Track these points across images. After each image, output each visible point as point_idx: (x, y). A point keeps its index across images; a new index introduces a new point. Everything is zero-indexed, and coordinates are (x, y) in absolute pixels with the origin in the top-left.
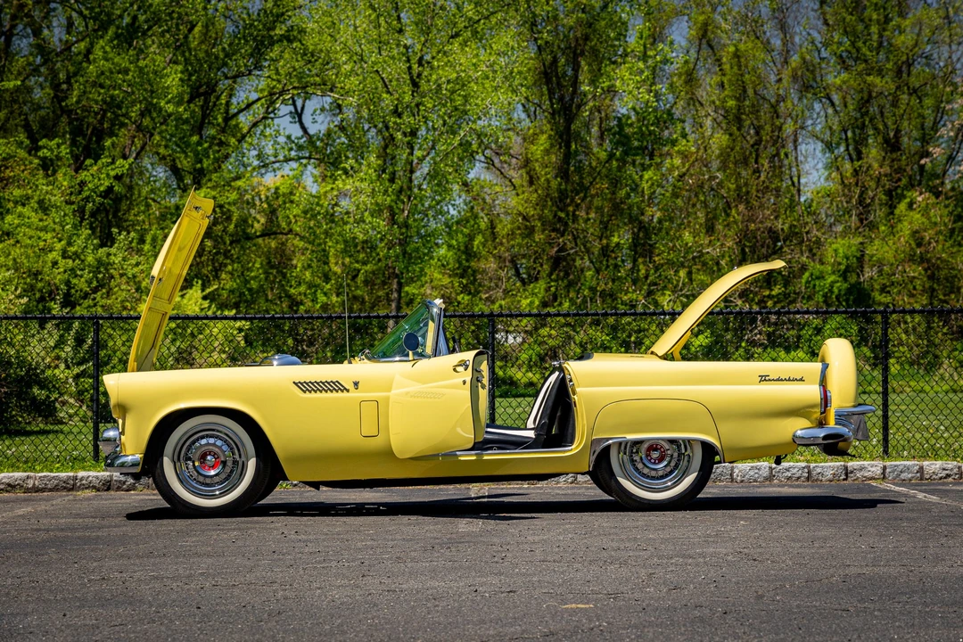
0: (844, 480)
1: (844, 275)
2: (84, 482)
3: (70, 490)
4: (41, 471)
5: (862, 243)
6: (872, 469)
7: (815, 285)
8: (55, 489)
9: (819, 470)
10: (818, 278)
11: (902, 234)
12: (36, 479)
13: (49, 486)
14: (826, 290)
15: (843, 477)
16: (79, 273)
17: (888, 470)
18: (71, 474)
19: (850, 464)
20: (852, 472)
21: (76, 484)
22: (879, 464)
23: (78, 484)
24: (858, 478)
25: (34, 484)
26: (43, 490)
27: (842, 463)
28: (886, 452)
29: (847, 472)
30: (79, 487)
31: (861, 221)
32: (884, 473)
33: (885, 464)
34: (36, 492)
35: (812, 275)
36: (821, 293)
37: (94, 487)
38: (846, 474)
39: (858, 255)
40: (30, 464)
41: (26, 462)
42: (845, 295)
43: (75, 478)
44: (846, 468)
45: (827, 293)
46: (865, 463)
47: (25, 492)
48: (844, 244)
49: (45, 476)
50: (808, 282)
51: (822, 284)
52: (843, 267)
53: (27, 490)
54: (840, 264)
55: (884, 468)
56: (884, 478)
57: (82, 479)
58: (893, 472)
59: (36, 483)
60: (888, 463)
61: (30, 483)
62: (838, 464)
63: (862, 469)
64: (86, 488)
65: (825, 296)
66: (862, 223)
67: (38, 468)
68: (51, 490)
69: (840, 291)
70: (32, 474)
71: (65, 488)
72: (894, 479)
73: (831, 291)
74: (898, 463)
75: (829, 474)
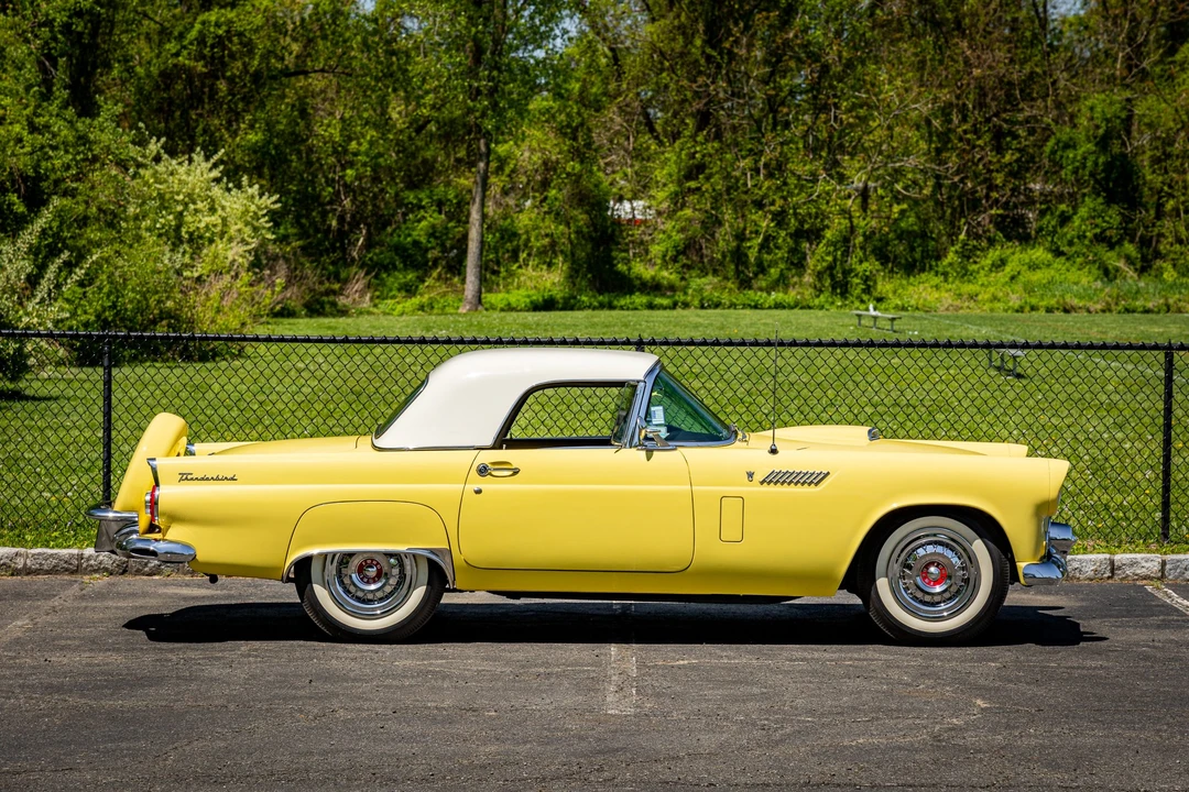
0: (1109, 578)
1: (1103, 143)
2: (92, 562)
3: (73, 572)
4: (35, 544)
5: (1128, 100)
6: (1147, 565)
7: (1062, 157)
8: (53, 571)
9: (1076, 565)
10: (1067, 146)
11: (1184, 87)
12: (27, 557)
13: (45, 567)
14: (1077, 164)
15: (1108, 574)
16: (50, 153)
17: (1168, 567)
18: (75, 551)
19: (1117, 557)
20: (1119, 568)
21: (82, 564)
22: (1158, 558)
23: (84, 565)
24: (1128, 576)
25: (25, 564)
26: (37, 572)
27: (1108, 556)
28: (1165, 536)
29: (1113, 568)
30: (86, 569)
31: (1130, 68)
32: (1162, 570)
33: (1165, 557)
34: (28, 574)
35: (1058, 141)
36: (1070, 167)
37: (106, 569)
38: (1112, 571)
39: (1124, 115)
40: (17, 532)
41: (12, 529)
42: (1103, 171)
43: (81, 557)
44: (1112, 562)
45: (1078, 168)
46: (1138, 556)
47: (12, 575)
48: (1104, 101)
49: (39, 554)
50: (1053, 152)
51: (1071, 155)
52: (1101, 131)
53: (15, 572)
54: (1098, 127)
55: (1164, 563)
56: (1162, 577)
57: (88, 559)
58: (1175, 569)
59: (28, 561)
60: (1169, 557)
61: (20, 563)
62: (1102, 556)
63: (1133, 564)
64: (96, 571)
65: (1075, 172)
66: (1130, 71)
67: (28, 537)
68: (48, 572)
69: (1096, 164)
70: (22, 550)
71: (67, 570)
72: (1176, 578)
73: (1084, 166)
74: (1181, 557)
75: (1089, 570)
